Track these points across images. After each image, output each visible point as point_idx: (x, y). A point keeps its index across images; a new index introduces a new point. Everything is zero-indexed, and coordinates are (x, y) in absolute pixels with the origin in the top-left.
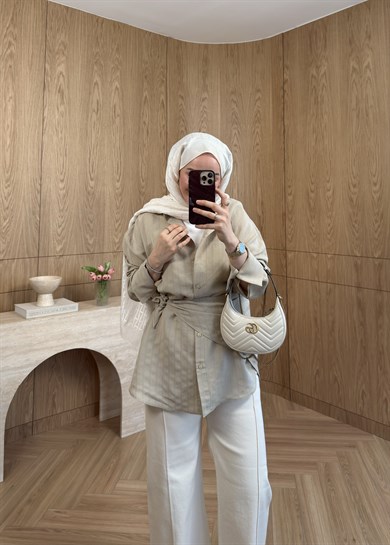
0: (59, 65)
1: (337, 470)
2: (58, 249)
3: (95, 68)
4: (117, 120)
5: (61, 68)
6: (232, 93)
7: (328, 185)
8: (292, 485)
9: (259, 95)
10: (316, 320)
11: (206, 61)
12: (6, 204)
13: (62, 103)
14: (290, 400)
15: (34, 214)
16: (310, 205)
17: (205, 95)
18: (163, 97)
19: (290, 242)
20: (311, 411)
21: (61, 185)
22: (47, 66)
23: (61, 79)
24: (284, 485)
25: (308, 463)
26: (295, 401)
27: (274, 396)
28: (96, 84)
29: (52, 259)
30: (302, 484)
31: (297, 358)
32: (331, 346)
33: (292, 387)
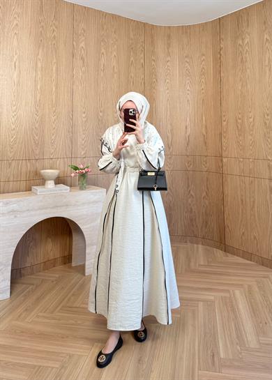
0: (81, 42)
1: (256, 289)
2: (83, 153)
3: (102, 44)
4: (115, 75)
5: (82, 44)
6: (186, 57)
7: (251, 114)
9: (204, 57)
10: (242, 200)
11: (169, 37)
12: (54, 126)
13: (84, 66)
14: (225, 251)
15: (69, 132)
16: (238, 127)
17: (169, 59)
18: (142, 61)
19: (225, 151)
20: (239, 258)
21: (84, 115)
22: (74, 43)
23: (83, 52)
24: (222, 294)
26: (228, 252)
28: (103, 53)
29: (79, 159)
30: (234, 294)
31: (229, 225)
32: (252, 217)
33: (226, 243)
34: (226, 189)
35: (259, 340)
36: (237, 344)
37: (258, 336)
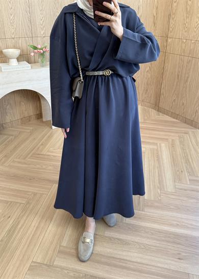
1: (177, 142)
8: (155, 147)
14: (158, 111)
20: (169, 117)
24: (152, 147)
25: (164, 139)
26: (161, 112)
27: (150, 109)
29: (39, 39)
30: (160, 147)
31: (165, 93)
32: (184, 89)
33: (160, 106)
34: (166, 65)
35: (175, 185)
36: (158, 187)
37: (175, 182)
